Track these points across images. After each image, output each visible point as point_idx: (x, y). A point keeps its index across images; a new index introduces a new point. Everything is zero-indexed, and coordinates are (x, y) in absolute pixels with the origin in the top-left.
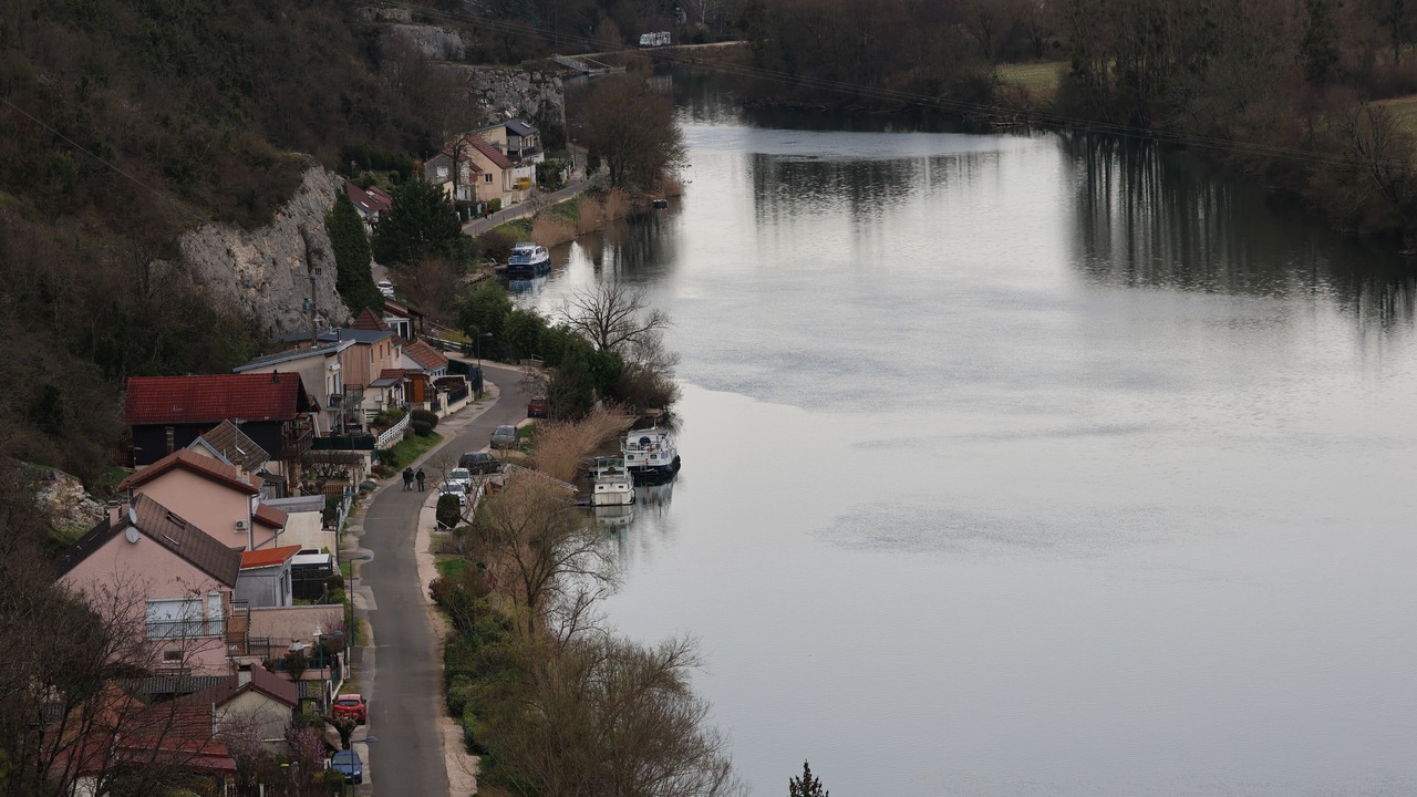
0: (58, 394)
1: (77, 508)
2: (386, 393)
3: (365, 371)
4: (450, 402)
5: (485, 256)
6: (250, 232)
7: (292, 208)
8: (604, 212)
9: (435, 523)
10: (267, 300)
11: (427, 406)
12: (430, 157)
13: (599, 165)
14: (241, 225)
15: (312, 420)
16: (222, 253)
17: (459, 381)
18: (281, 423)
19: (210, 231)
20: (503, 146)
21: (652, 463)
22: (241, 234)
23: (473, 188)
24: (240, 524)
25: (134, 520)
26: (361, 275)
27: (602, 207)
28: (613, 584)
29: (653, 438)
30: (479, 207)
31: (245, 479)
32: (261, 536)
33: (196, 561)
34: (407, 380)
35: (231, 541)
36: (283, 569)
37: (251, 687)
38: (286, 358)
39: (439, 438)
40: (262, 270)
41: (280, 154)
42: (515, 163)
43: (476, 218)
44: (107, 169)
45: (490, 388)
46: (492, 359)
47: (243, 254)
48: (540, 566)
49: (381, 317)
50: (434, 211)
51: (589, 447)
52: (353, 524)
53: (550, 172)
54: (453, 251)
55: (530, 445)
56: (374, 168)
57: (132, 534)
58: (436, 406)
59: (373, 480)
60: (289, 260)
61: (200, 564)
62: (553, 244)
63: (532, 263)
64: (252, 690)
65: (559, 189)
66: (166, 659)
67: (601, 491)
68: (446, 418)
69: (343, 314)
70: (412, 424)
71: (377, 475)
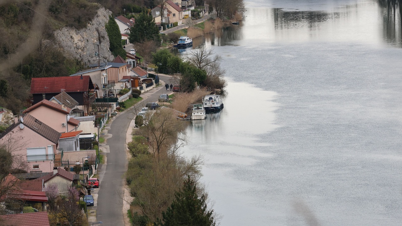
0: (6, 83)
1: (11, 121)
2: (124, 84)
3: (117, 77)
4: (147, 87)
5: (170, 41)
6: (79, 30)
7: (94, 22)
8: (214, 26)
9: (134, 125)
10: (85, 53)
11: (138, 88)
12: (153, 8)
13: (212, 10)
14: (75, 28)
15: (97, 93)
16: (69, 37)
17: (151, 80)
18: (83, 93)
19: (65, 30)
20: (180, 4)
21: (213, 106)
22: (76, 31)
23: (168, 18)
24: (64, 125)
25: (22, 121)
26: (118, 45)
27: (213, 24)
28: (186, 142)
29: (213, 98)
30: (170, 25)
31: (65, 109)
32: (71, 128)
33: (44, 135)
34: (132, 80)
35: (60, 130)
36: (76, 138)
37: (57, 175)
38: (88, 72)
39: (142, 98)
40: (83, 43)
41: (89, 4)
42: (184, 10)
43: (169, 28)
44: (29, 9)
45: (162, 83)
46: (165, 73)
47: (77, 38)
48: (161, 136)
49: (125, 59)
50: (149, 24)
51: (192, 101)
52: (107, 126)
53: (195, 13)
54: (155, 38)
55: (172, 101)
56: (134, 12)
57: (22, 126)
58: (141, 88)
59: (116, 112)
60: (93, 40)
61: (45, 136)
62: (194, 37)
63: (186, 43)
64: (58, 176)
65: (199, 18)
66: (34, 168)
67: (194, 115)
68: (145, 92)
69: (112, 58)
70: (132, 94)
71: (118, 111)
